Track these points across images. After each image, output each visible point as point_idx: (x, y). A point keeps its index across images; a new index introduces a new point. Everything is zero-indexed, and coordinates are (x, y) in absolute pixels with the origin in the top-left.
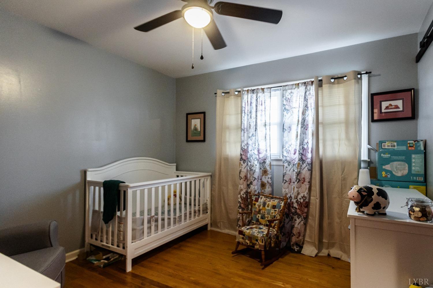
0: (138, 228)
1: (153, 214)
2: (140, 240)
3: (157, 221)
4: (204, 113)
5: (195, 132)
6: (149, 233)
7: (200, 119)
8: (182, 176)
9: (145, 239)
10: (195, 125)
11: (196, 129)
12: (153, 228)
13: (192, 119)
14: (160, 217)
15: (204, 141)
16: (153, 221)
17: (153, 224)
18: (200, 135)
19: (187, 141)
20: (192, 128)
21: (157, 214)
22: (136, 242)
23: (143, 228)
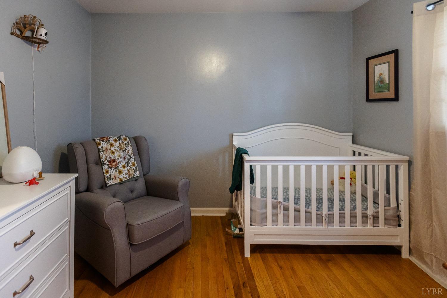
0: (258, 210)
1: (280, 199)
2: (261, 226)
3: (286, 209)
4: (396, 52)
5: (380, 85)
6: (275, 221)
7: (389, 62)
8: (366, 155)
9: (268, 227)
10: (381, 74)
11: (382, 81)
12: (281, 217)
13: (375, 65)
14: (291, 205)
15: (396, 99)
16: (280, 209)
17: (281, 212)
18: (389, 91)
19: (368, 100)
20: (376, 79)
21: (286, 199)
22: (257, 227)
23: (266, 213)
